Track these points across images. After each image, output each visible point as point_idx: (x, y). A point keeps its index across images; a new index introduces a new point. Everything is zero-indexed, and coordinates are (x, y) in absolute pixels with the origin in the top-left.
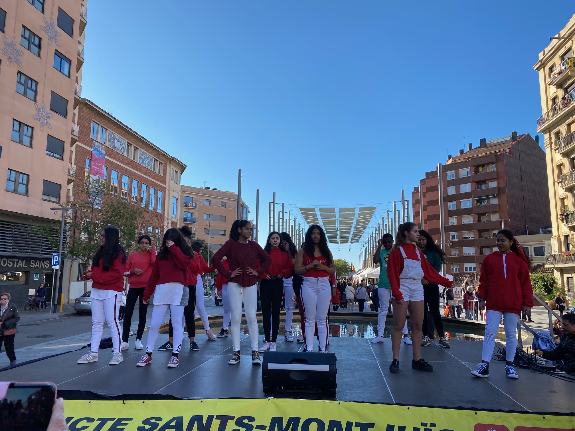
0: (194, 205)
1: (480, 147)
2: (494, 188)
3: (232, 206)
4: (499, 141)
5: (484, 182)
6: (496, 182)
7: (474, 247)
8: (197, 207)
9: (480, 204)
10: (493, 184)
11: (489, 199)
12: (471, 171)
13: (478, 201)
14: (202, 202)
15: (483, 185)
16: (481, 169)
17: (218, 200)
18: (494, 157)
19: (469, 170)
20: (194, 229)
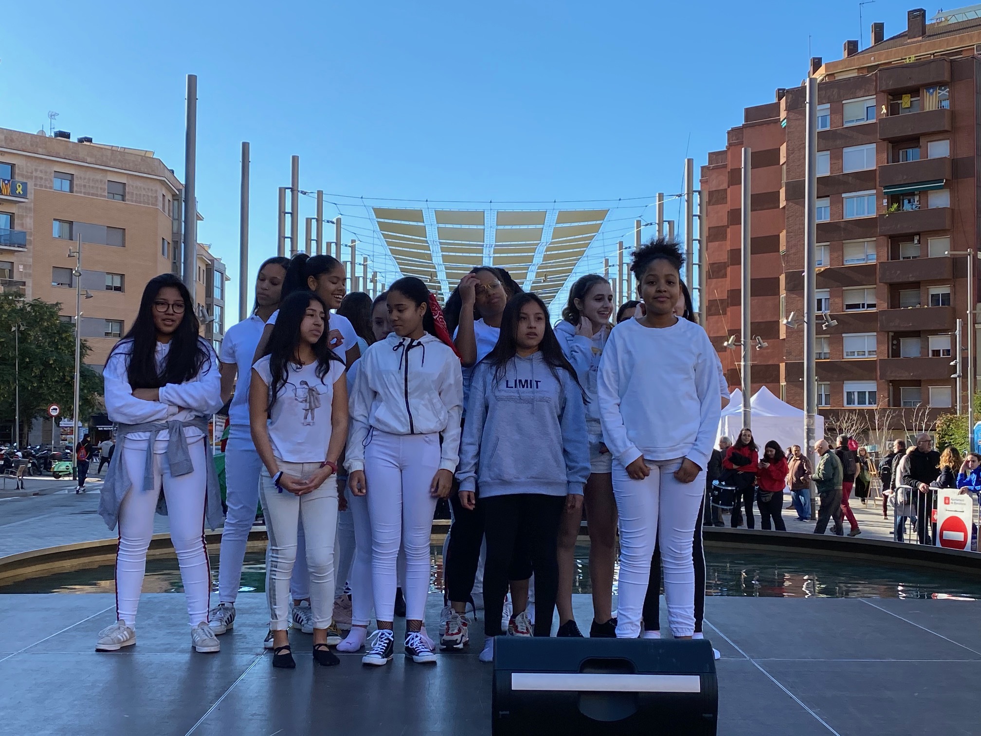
0: (19, 190)
1: (906, 35)
2: (941, 160)
3: (144, 195)
4: (961, 18)
5: (913, 141)
6: (948, 141)
7: (875, 334)
8: (31, 196)
9: (899, 207)
10: (939, 149)
11: (924, 193)
12: (878, 106)
13: (895, 198)
14: (46, 180)
15: (910, 151)
16: (906, 101)
17: (99, 176)
18: (947, 66)
19: (873, 103)
20: (21, 268)
